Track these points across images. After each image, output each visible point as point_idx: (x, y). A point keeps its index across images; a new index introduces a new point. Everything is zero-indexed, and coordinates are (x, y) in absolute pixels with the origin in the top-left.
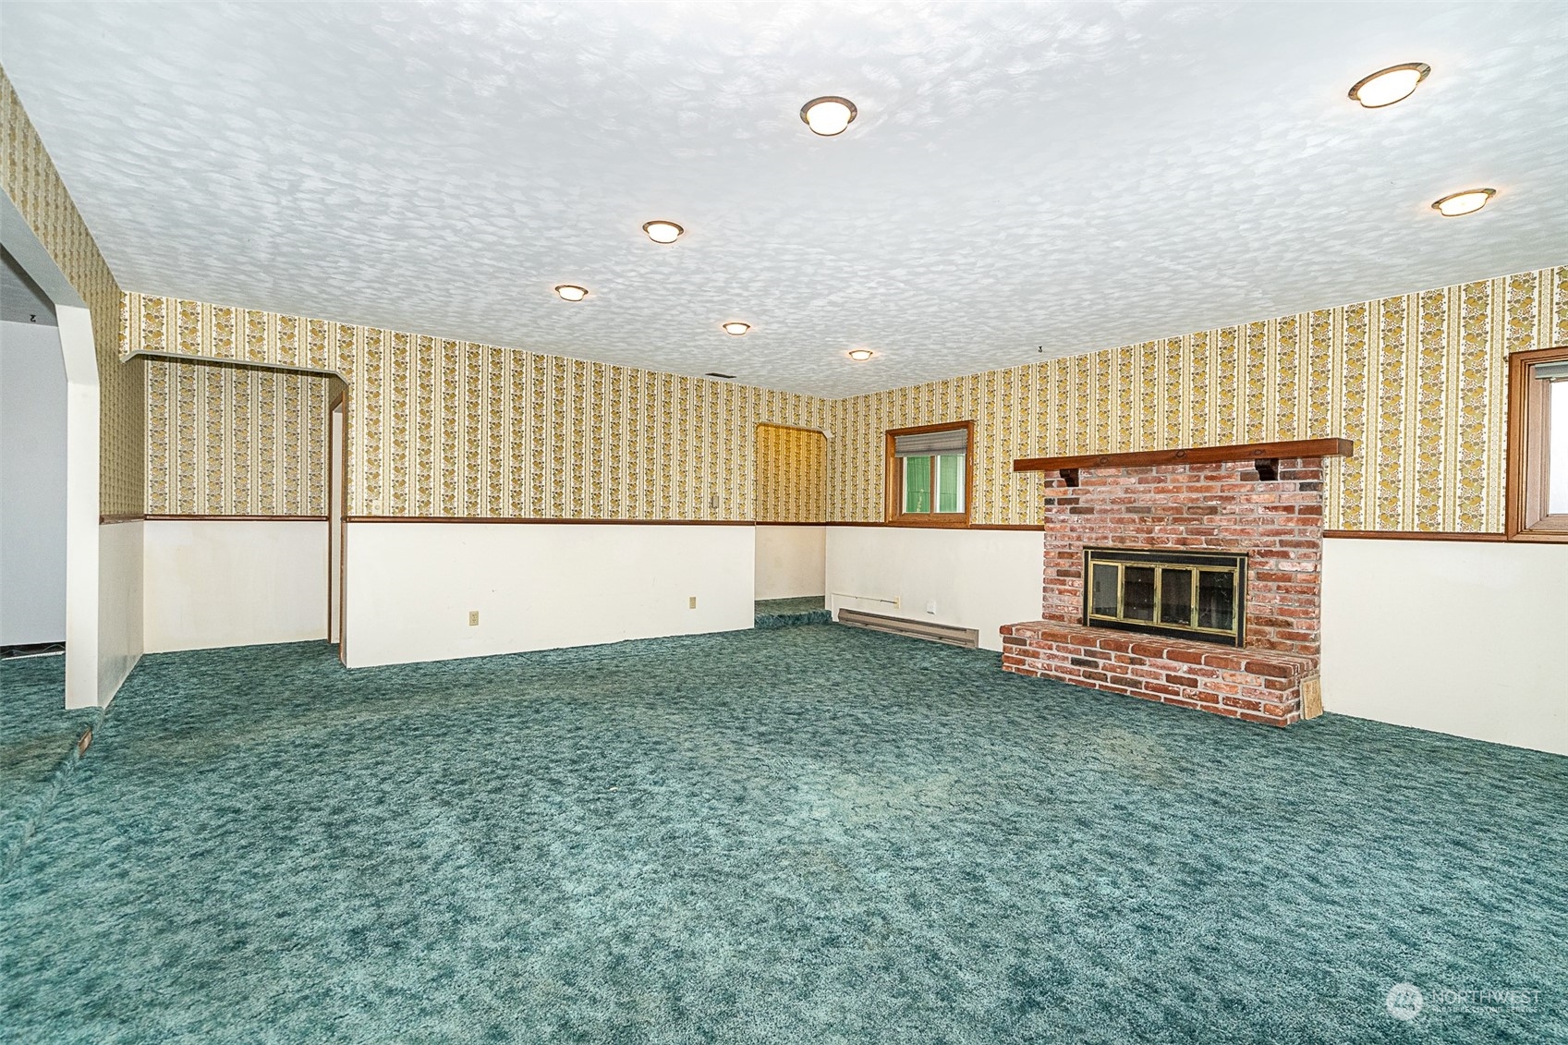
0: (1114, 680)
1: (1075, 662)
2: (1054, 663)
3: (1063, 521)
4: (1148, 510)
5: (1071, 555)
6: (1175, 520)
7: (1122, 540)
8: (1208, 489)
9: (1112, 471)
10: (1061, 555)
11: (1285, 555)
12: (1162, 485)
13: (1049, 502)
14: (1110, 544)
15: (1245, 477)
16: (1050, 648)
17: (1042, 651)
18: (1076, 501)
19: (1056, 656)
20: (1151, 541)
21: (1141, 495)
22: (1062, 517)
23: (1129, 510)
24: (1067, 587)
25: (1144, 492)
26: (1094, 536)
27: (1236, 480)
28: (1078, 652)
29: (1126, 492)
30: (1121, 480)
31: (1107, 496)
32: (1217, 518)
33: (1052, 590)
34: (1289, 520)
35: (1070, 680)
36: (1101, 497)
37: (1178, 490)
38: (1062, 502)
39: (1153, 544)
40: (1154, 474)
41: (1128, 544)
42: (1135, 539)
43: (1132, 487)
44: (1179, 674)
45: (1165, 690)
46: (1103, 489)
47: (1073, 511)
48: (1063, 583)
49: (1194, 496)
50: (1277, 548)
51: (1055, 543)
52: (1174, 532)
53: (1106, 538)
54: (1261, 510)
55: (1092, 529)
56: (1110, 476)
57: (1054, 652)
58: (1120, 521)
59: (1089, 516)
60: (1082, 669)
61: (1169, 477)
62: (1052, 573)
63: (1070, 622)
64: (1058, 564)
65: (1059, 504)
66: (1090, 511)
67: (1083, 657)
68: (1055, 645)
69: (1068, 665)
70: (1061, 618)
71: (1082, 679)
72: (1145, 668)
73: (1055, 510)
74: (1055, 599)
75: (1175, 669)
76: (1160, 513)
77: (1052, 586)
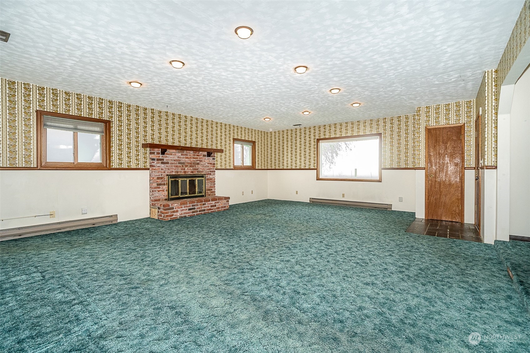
0: (200, 211)
1: (189, 209)
2: (183, 212)
3: (159, 166)
4: (184, 163)
5: (162, 178)
6: (190, 166)
7: (177, 172)
8: (197, 158)
9: (174, 151)
10: (158, 178)
11: (210, 174)
12: (187, 156)
13: (153, 159)
14: (174, 173)
15: (204, 156)
16: (182, 208)
17: (179, 209)
18: (163, 160)
19: (184, 210)
20: (185, 172)
21: (182, 159)
22: (158, 165)
23: (179, 163)
24: (160, 189)
25: (183, 158)
26: (169, 171)
27: (202, 157)
28: (190, 206)
29: (178, 158)
30: (177, 154)
31: (172, 158)
32: (199, 166)
33: (155, 191)
34: (211, 166)
35: (188, 215)
36: (171, 159)
37: (191, 158)
38: (158, 160)
39: (185, 173)
40: (185, 153)
41: (179, 173)
42: (181, 172)
43: (180, 156)
44: (213, 204)
45: (210, 209)
46: (171, 156)
47: (162, 163)
48: (159, 188)
49: (194, 160)
50: (209, 173)
51: (156, 174)
52: (190, 169)
53: (173, 172)
54: (207, 164)
55: (168, 169)
56: (173, 152)
57: (183, 208)
58: (177, 166)
59: (167, 165)
60: (191, 211)
61: (189, 154)
62: (155, 185)
63: (162, 201)
64: (157, 182)
65: (157, 160)
66: (168, 163)
67: (191, 207)
68: (183, 206)
69: (187, 211)
70: (159, 200)
71: (191, 214)
72: (206, 205)
73: (155, 163)
74: (156, 194)
75: (212, 204)
76: (187, 164)
77: (155, 190)
